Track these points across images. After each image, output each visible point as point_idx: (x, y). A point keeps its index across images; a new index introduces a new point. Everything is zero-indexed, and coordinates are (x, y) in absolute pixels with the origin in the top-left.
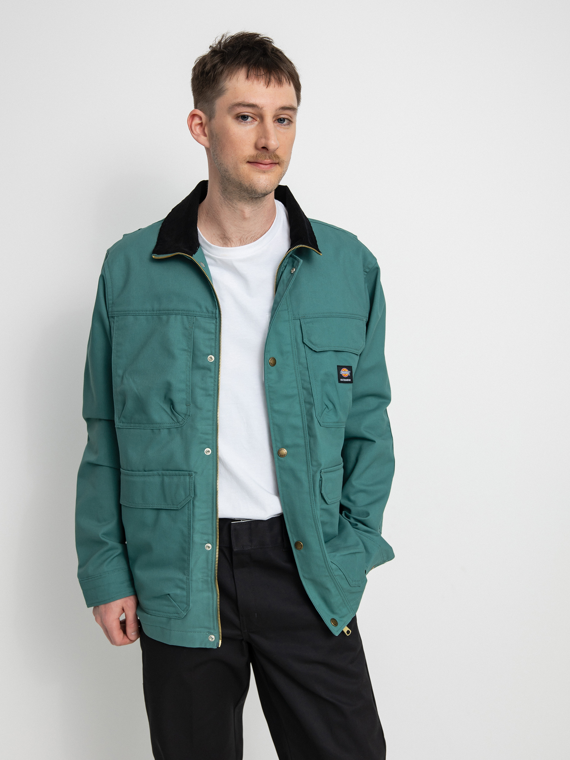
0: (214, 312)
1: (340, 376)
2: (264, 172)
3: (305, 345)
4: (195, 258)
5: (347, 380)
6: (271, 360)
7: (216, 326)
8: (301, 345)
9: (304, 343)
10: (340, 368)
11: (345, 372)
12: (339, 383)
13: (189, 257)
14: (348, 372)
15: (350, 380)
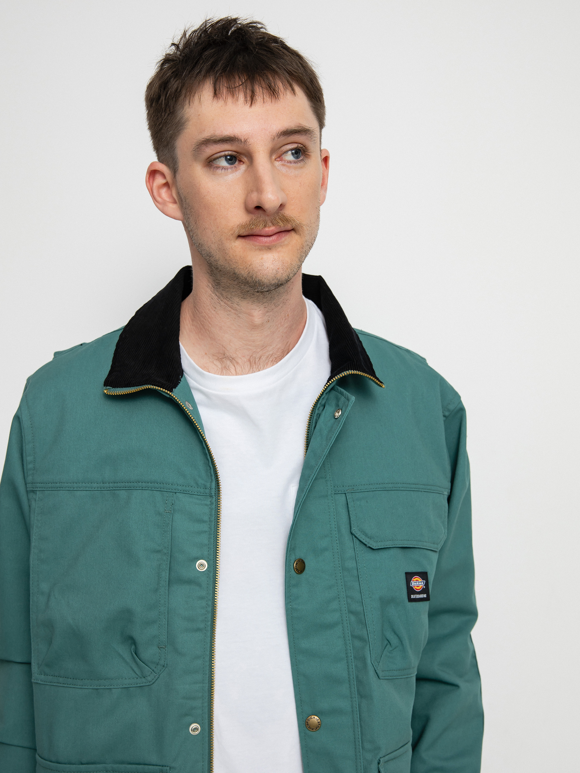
0: (208, 485)
1: (410, 591)
2: (269, 248)
3: (355, 539)
4: (176, 394)
5: (421, 596)
6: (296, 564)
7: (211, 509)
8: (347, 537)
9: (352, 533)
10: (409, 576)
11: (417, 583)
12: (409, 603)
13: (167, 393)
14: (423, 583)
15: (425, 596)
